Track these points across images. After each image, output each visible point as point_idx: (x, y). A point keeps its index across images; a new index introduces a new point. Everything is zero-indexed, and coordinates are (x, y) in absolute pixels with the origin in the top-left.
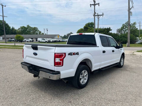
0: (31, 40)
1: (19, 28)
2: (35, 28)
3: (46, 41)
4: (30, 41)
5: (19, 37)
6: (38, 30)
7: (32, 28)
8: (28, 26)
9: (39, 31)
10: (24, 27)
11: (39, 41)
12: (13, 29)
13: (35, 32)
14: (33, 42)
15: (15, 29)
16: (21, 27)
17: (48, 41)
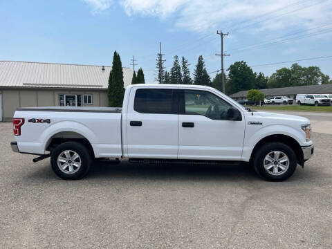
0: (287, 99)
1: (274, 74)
2: (311, 69)
3: (316, 102)
4: (285, 102)
5: (254, 94)
6: (320, 72)
7: (304, 69)
8: (295, 66)
9: (323, 75)
10: (285, 70)
11: (299, 101)
12: (261, 76)
13: (311, 79)
14: (291, 103)
15: (265, 76)
16: (278, 71)
17: (323, 101)
